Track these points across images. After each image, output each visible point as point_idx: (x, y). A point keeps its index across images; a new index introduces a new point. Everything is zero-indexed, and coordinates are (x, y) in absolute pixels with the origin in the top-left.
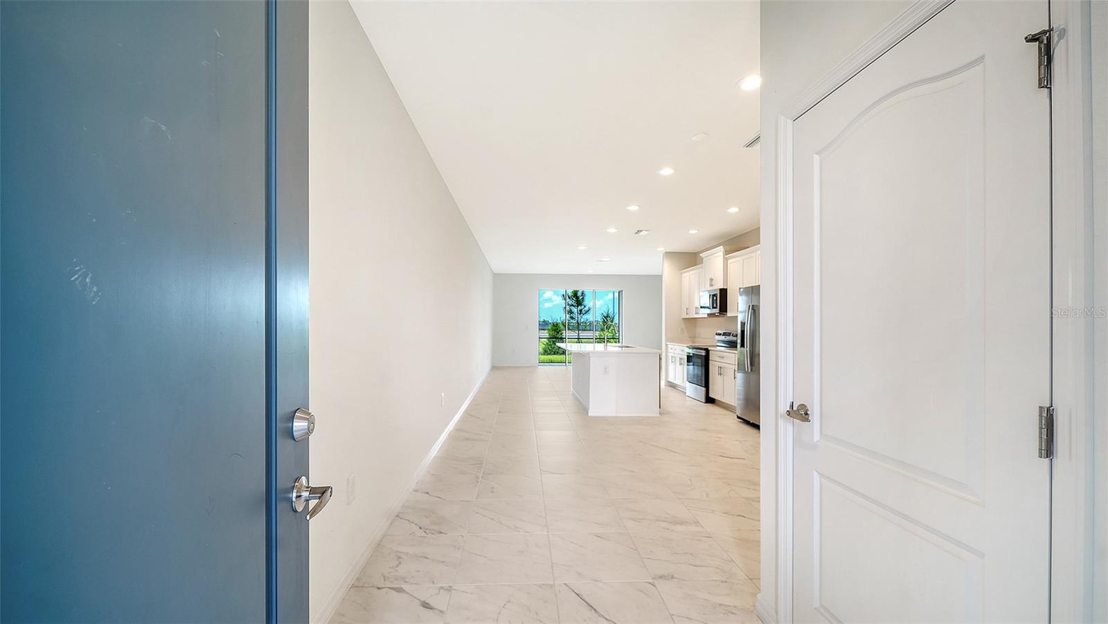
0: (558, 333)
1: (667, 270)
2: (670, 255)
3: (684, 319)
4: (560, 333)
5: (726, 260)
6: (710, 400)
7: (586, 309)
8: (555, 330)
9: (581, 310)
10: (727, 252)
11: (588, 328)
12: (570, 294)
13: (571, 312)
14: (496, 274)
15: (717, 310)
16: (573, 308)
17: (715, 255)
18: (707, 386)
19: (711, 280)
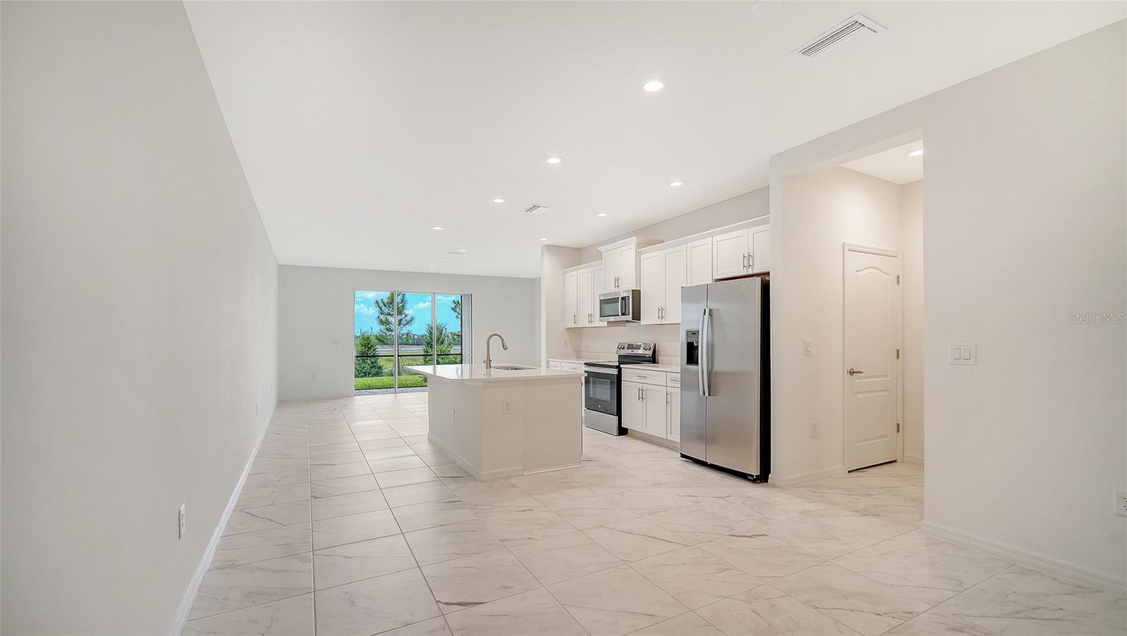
0: (370, 348)
1: (547, 269)
2: (552, 249)
3: (569, 329)
4: (372, 349)
5: (638, 255)
6: (623, 431)
7: (408, 318)
8: (365, 346)
9: (400, 321)
10: (640, 245)
11: (411, 341)
12: (386, 301)
13: (386, 323)
14: (281, 265)
15: (630, 317)
16: (389, 317)
17: (624, 248)
18: (619, 413)
19: (617, 280)
